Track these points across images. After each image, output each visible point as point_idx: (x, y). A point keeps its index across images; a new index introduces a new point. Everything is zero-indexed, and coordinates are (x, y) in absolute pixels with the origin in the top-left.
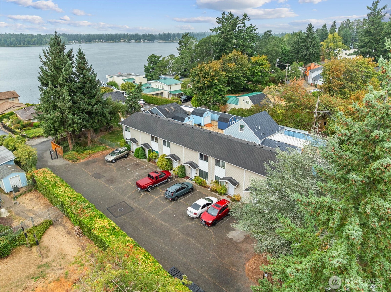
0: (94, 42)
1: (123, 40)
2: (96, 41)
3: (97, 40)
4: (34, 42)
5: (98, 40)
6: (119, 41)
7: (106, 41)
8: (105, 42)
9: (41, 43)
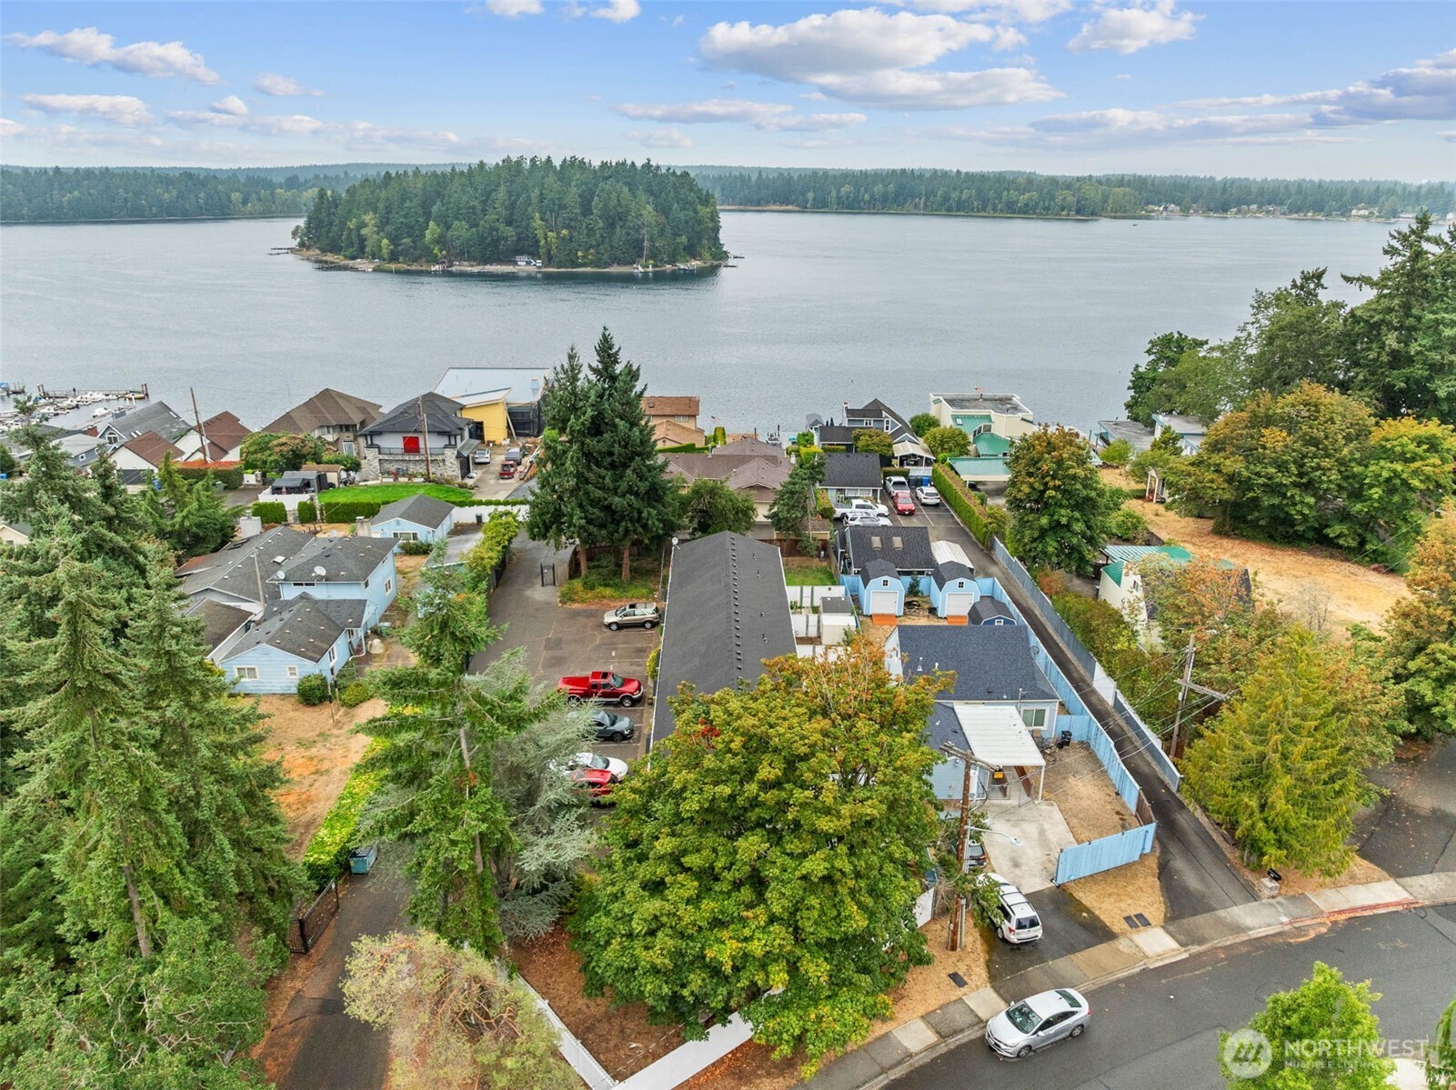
0: (1239, 212)
1: (1363, 212)
2: (1249, 211)
3: (1254, 207)
4: (1026, 205)
5: (1260, 207)
6: (1343, 215)
7: (1291, 212)
8: (1284, 214)
9: (1047, 209)
